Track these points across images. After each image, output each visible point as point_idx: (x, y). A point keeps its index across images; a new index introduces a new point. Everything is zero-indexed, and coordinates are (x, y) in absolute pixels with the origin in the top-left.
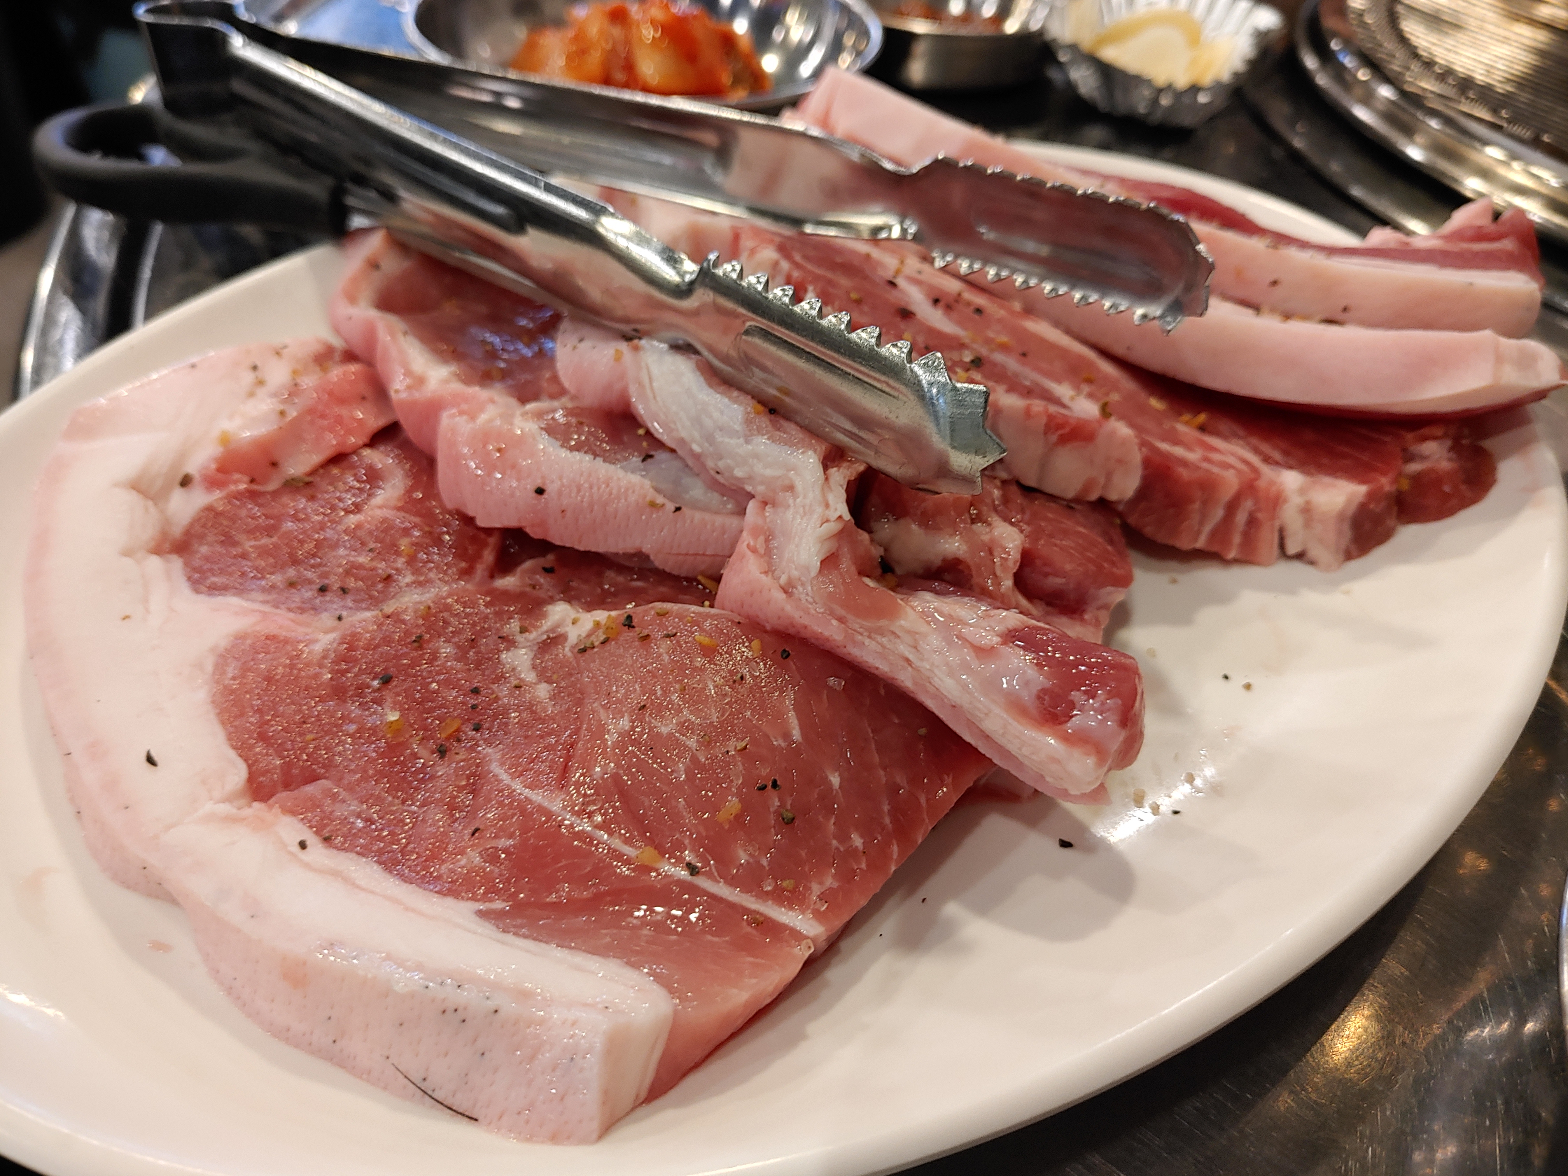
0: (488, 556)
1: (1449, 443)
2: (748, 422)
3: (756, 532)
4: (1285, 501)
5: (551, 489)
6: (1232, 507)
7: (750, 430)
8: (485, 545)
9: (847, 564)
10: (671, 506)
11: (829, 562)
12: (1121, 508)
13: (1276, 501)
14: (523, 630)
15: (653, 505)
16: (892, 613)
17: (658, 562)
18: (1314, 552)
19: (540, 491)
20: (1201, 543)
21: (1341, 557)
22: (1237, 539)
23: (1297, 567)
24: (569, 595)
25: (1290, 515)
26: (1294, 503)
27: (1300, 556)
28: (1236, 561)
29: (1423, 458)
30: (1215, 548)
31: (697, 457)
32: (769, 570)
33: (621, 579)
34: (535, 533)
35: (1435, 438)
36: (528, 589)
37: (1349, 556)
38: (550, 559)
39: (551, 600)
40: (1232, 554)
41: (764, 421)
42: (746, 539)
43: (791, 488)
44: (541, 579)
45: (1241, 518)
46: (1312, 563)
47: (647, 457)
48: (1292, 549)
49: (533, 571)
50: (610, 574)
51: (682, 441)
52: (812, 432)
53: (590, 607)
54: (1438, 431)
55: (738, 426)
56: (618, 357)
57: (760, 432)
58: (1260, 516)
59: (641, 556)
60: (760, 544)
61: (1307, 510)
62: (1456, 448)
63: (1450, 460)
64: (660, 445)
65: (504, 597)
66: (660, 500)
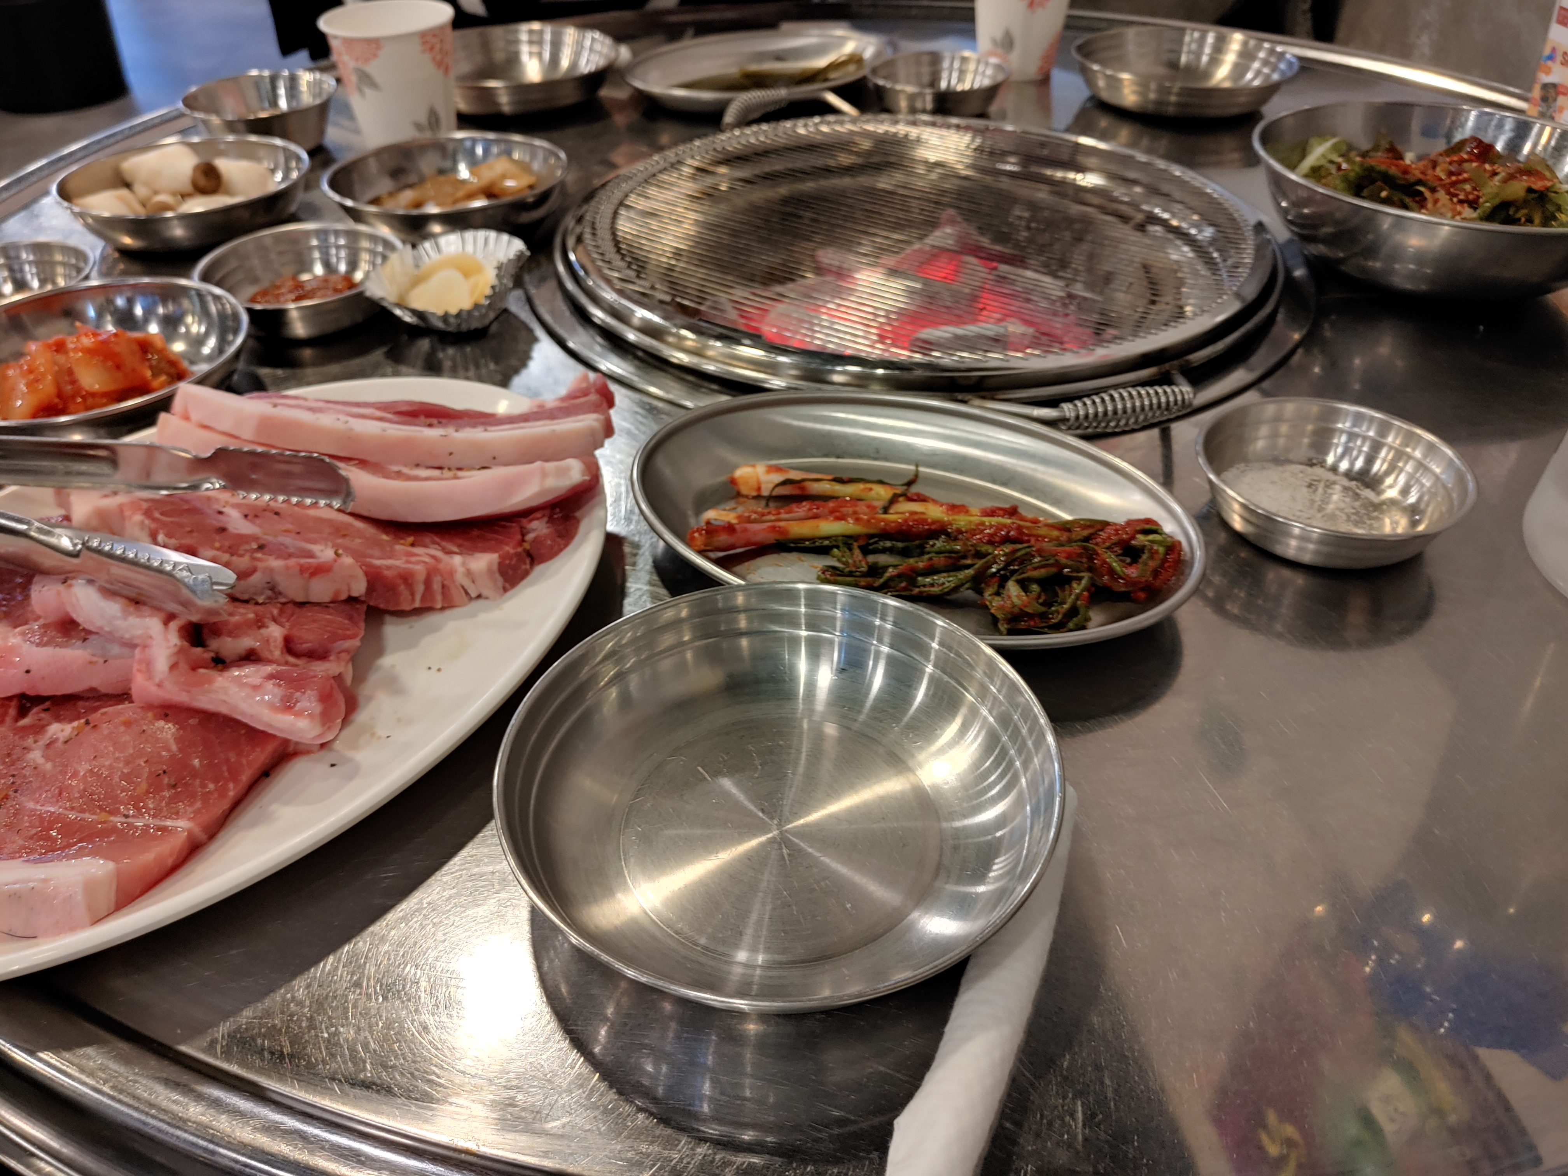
0: (12, 712)
1: (546, 519)
2: (124, 611)
3: (140, 662)
4: (456, 571)
5: (34, 669)
6: (428, 582)
7: (126, 614)
8: (10, 707)
9: (183, 666)
10: (101, 661)
11: (173, 667)
12: (363, 599)
13: (451, 573)
14: (36, 742)
15: (91, 663)
16: (210, 681)
17: (103, 690)
18: (485, 593)
19: (28, 672)
20: (417, 604)
21: (502, 591)
22: (439, 598)
23: (481, 602)
24: (58, 719)
25: (460, 577)
26: (461, 570)
27: (479, 596)
28: (443, 609)
29: (534, 530)
30: (428, 605)
31: (110, 633)
32: (150, 678)
33: (87, 704)
34: (32, 693)
35: (538, 519)
36: (37, 722)
37: (505, 590)
38: (47, 704)
39: (49, 724)
40: (439, 606)
41: (131, 609)
42: (136, 666)
43: (151, 637)
44: (43, 715)
45: (436, 586)
46: (487, 598)
47: (85, 640)
48: (473, 595)
49: (37, 713)
50: (81, 703)
51: (101, 628)
52: (157, 609)
53: (71, 721)
54: (538, 515)
55: (119, 614)
56: (59, 593)
57: (131, 614)
58: (446, 582)
59: (93, 690)
60: (143, 667)
61: (469, 573)
62: (551, 520)
63: (548, 528)
64: (89, 632)
65: (24, 728)
66: (95, 659)
